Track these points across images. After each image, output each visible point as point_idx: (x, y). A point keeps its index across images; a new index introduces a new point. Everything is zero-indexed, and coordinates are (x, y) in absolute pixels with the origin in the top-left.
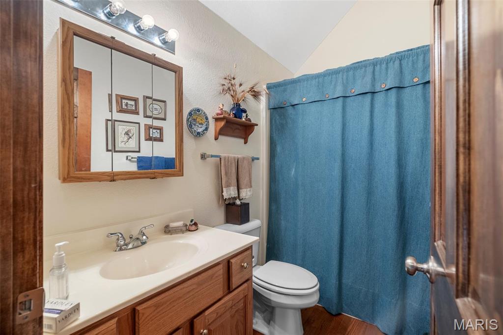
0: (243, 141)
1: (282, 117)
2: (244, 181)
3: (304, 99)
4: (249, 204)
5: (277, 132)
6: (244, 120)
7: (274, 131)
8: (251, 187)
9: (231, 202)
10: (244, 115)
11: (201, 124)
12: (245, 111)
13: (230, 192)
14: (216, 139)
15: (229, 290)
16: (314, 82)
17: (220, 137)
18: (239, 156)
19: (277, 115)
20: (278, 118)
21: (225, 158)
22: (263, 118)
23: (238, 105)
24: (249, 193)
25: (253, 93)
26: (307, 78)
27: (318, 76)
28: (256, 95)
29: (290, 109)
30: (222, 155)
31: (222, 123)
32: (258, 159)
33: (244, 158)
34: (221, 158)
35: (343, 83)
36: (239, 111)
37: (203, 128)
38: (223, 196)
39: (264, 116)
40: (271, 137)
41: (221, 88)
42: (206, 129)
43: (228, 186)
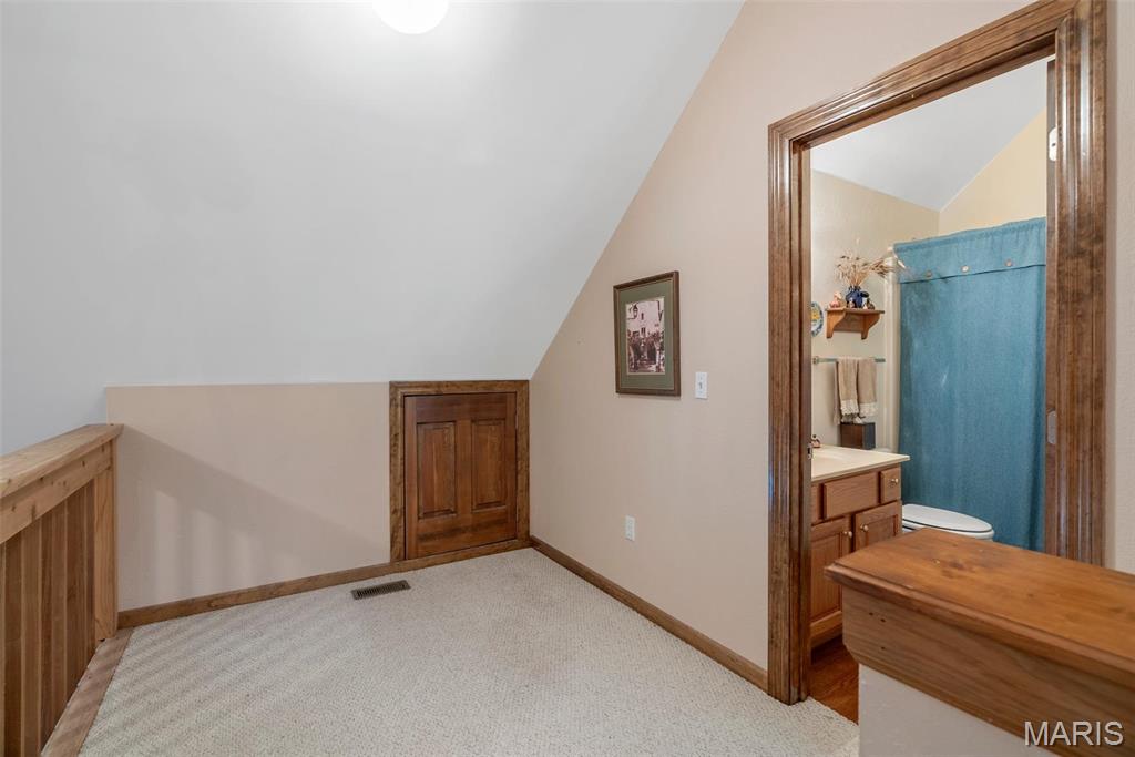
0: (859, 335)
1: (924, 295)
2: (866, 392)
3: (965, 269)
4: (873, 424)
5: (914, 319)
6: (865, 308)
7: (909, 316)
8: (876, 401)
9: (850, 420)
10: (865, 300)
11: (815, 321)
12: (866, 295)
13: (849, 407)
14: (829, 337)
15: (880, 502)
16: (984, 241)
17: (835, 334)
18: (860, 359)
19: (913, 293)
20: (916, 296)
21: (843, 362)
22: (888, 297)
23: (857, 288)
24: (873, 410)
25: (881, 270)
26: (971, 236)
27: (990, 233)
28: (883, 272)
29: (939, 285)
30: (840, 358)
31: (841, 317)
32: (883, 361)
33: (865, 361)
34: (837, 363)
35: (1039, 245)
36: (858, 295)
37: (818, 326)
38: (840, 411)
39: (891, 295)
40: (902, 327)
41: (837, 271)
42: (820, 327)
43: (848, 398)
